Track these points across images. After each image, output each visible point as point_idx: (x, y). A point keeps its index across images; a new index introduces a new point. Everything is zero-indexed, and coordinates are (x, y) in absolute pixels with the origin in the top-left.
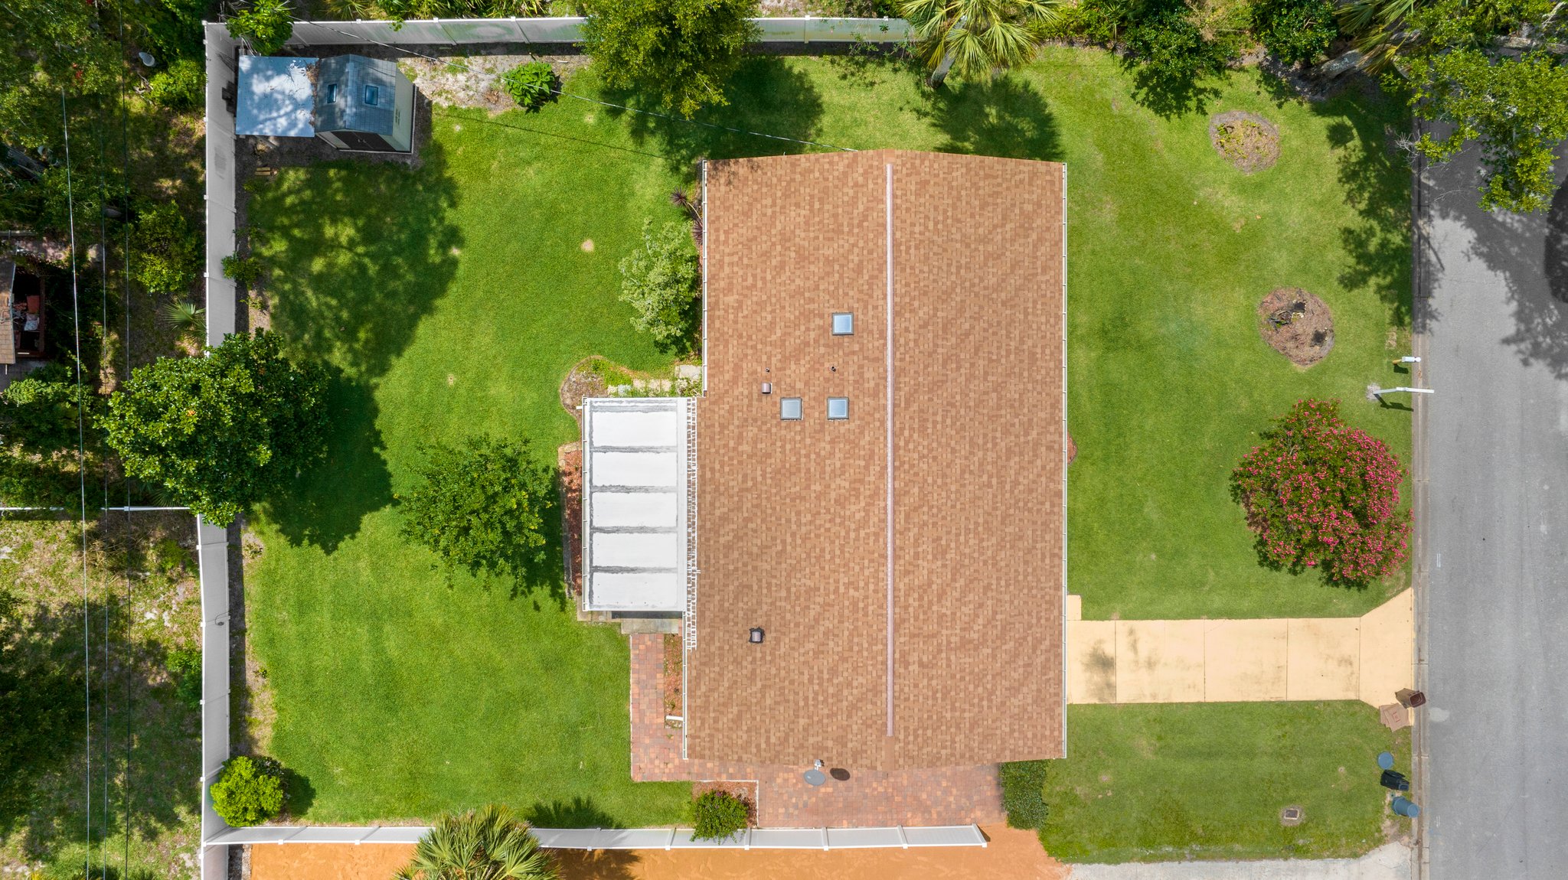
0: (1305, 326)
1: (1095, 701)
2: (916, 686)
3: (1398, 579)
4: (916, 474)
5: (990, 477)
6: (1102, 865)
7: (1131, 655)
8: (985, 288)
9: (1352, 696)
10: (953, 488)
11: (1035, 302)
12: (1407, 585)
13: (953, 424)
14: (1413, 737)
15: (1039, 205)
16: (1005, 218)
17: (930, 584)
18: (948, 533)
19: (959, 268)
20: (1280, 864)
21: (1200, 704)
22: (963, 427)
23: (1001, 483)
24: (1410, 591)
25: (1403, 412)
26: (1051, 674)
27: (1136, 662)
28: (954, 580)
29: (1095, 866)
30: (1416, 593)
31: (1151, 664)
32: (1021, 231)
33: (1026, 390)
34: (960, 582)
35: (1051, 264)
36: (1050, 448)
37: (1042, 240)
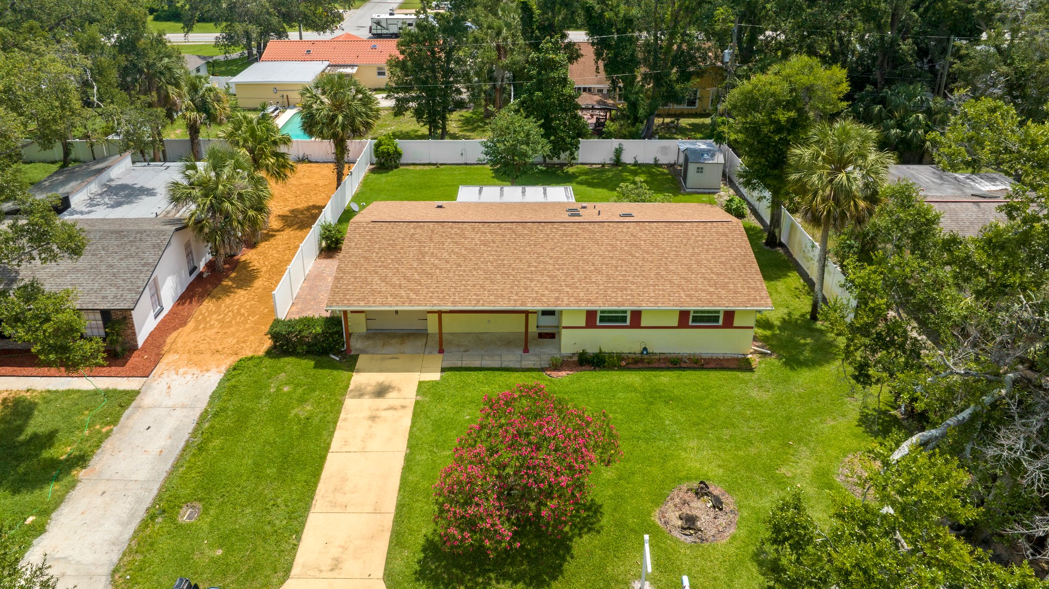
0: (700, 508)
1: (351, 387)
7: (385, 406)
9: (295, 571)
20: (147, 504)
21: (327, 448)
27: (377, 410)
28: (467, 249)
31: (373, 418)
32: (712, 282)
33: (598, 285)
34: (464, 252)
35: (695, 299)
36: (557, 299)
37: (710, 293)
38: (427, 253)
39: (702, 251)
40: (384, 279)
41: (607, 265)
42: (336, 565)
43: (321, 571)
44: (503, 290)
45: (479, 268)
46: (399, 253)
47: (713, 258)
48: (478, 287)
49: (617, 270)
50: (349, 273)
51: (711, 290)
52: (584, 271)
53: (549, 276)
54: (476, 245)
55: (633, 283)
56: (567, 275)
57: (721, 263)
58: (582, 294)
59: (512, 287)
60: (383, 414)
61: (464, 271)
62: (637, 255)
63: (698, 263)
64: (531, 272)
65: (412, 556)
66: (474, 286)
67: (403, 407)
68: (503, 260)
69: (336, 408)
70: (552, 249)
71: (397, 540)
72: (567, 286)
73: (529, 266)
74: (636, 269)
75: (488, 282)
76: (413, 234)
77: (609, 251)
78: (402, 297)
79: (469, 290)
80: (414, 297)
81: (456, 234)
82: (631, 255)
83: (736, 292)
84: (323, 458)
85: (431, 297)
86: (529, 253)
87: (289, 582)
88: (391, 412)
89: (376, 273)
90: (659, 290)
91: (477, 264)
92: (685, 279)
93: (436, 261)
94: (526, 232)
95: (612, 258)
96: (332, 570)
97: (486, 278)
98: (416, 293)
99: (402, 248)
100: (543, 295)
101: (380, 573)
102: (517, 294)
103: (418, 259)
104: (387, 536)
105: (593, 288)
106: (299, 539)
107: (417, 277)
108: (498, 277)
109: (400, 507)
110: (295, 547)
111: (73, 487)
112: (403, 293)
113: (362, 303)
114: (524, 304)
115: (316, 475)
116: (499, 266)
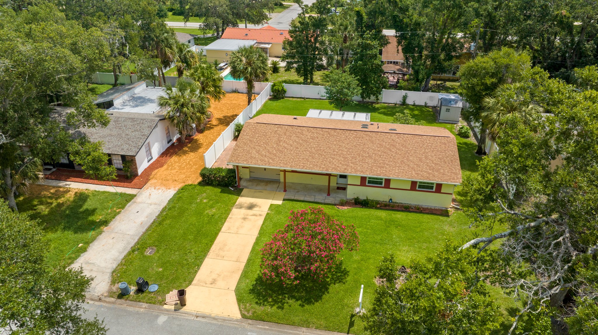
1: (237, 203)
2: (270, 129)
3: (248, 311)
4: (341, 135)
6: (171, 197)
7: (251, 214)
9: (194, 282)
12: (244, 316)
17: (303, 135)
18: (319, 140)
21: (219, 230)
24: (239, 316)
26: (259, 162)
27: (247, 215)
30: (237, 320)
32: (432, 168)
33: (369, 164)
34: (301, 142)
35: (420, 176)
36: (345, 169)
37: (429, 174)
38: (282, 141)
39: (430, 152)
40: (258, 152)
41: (375, 154)
42: (214, 282)
43: (206, 284)
44: (317, 162)
45: (308, 151)
46: (268, 139)
47: (435, 155)
48: (305, 160)
49: (380, 157)
50: (241, 147)
51: (430, 172)
52: (362, 156)
53: (343, 157)
54: (308, 138)
55: (387, 165)
56: (353, 158)
57: (439, 158)
58: (359, 168)
59: (323, 161)
60: (250, 217)
61: (299, 151)
62: (393, 150)
63: (426, 157)
64: (334, 155)
65: (250, 283)
66: (303, 159)
67: (260, 215)
68: (321, 147)
69: (228, 212)
70: (348, 144)
71: (245, 275)
72: (352, 163)
73: (334, 152)
74: (391, 158)
75: (311, 158)
76: (276, 131)
77: (378, 147)
78: (265, 161)
79: (300, 161)
80: (272, 162)
81: (298, 132)
82: (390, 150)
83: (443, 174)
84: (217, 234)
85: (280, 163)
86: (335, 145)
87: (190, 286)
88: (254, 217)
89: (255, 148)
90: (401, 169)
91: (306, 148)
92: (417, 165)
93: (286, 145)
94: (335, 134)
95: (379, 151)
96: (211, 284)
97: (310, 156)
98: (273, 160)
99: (269, 137)
100: (338, 167)
101: (234, 288)
102: (324, 165)
103: (277, 143)
104: (240, 272)
105: (366, 166)
106: (199, 269)
107: (275, 152)
108: (317, 155)
109: (249, 260)
110: (196, 272)
111: (101, 234)
112: (266, 160)
113: (245, 163)
114: (327, 170)
115: (212, 241)
116: (318, 150)
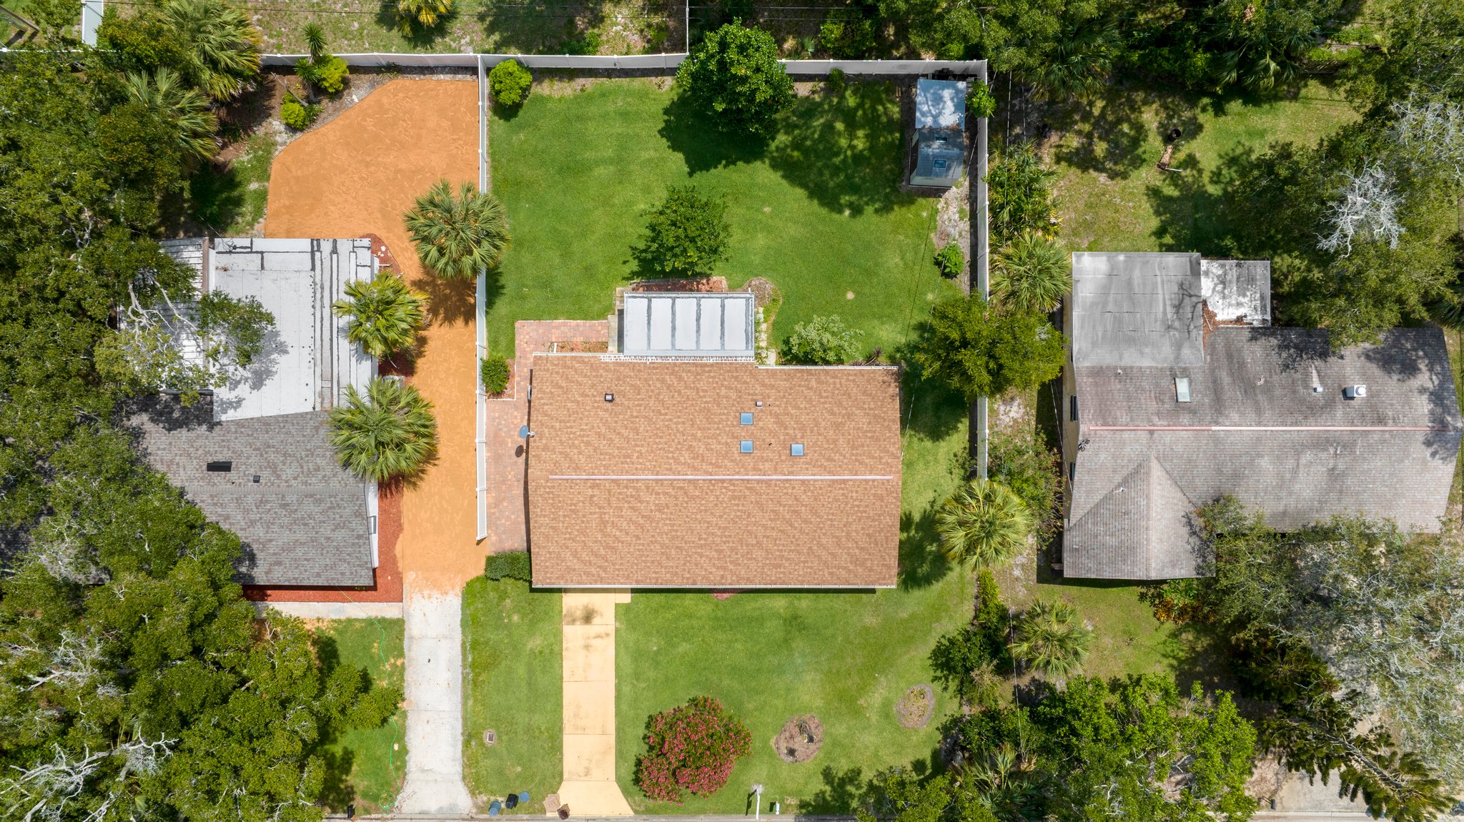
0: (800, 743)
1: (564, 612)
2: (579, 493)
3: (639, 806)
4: (707, 494)
5: (705, 540)
6: (460, 617)
7: (593, 634)
8: (819, 537)
9: (565, 776)
10: (698, 516)
11: (811, 568)
12: (636, 812)
13: (737, 517)
14: (539, 816)
15: (871, 570)
16: (862, 549)
17: (641, 502)
18: (671, 513)
19: (831, 520)
20: (459, 730)
21: (562, 678)
22: (735, 523)
23: (701, 546)
24: (632, 813)
25: (745, 808)
26: (584, 578)
27: (589, 638)
28: (643, 517)
29: (460, 612)
30: (630, 818)
31: (587, 647)
32: (854, 559)
33: (758, 562)
38: (607, 522)
39: (855, 520)
40: (575, 555)
42: (588, 772)
43: (580, 776)
46: (583, 522)
47: (863, 529)
60: (595, 642)
65: (628, 769)
67: (607, 635)
69: (558, 634)
73: (700, 539)
77: (770, 520)
78: (593, 575)
79: (648, 567)
80: (604, 575)
81: (632, 496)
82: (791, 525)
84: (561, 688)
86: (700, 523)
87: (563, 784)
88: (599, 640)
89: (567, 547)
90: (808, 567)
91: (653, 536)
92: (832, 554)
93: (618, 533)
94: (697, 493)
95: (773, 528)
96: (586, 775)
97: (662, 554)
98: (605, 570)
100: (711, 573)
101: (613, 776)
104: (613, 752)
105: (753, 565)
106: (562, 754)
107: (603, 552)
108: (673, 552)
109: (618, 729)
110: (561, 760)
111: (406, 717)
115: (559, 703)
